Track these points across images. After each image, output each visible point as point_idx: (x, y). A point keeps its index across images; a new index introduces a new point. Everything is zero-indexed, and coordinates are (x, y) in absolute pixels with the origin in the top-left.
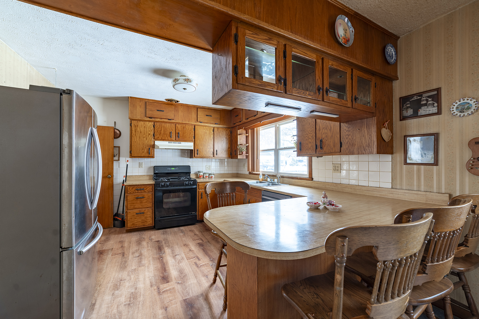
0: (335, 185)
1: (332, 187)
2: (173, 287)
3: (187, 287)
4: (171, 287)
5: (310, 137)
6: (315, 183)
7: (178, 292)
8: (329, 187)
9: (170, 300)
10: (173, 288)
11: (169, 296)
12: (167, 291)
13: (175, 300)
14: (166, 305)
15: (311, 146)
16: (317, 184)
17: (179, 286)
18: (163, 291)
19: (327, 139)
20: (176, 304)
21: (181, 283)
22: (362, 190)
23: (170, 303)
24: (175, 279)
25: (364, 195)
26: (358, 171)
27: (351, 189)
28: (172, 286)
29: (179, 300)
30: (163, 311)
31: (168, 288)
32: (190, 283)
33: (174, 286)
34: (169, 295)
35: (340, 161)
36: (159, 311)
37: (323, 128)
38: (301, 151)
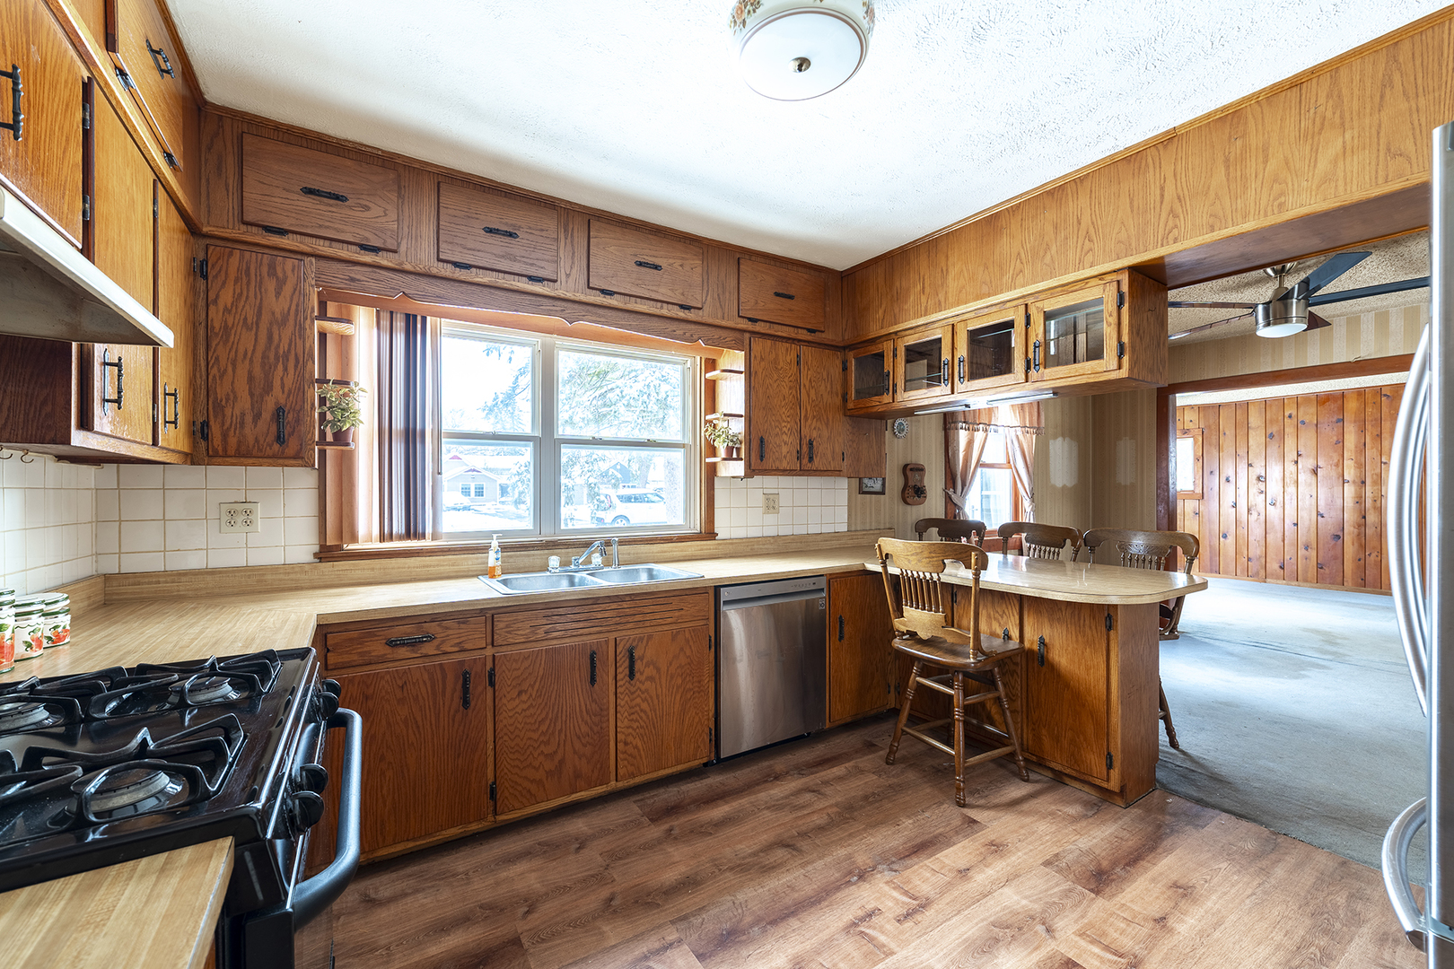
1: (766, 546)
2: (1077, 939)
3: (1047, 903)
4: (1083, 943)
5: (785, 429)
6: (725, 544)
7: (1083, 917)
8: (761, 546)
9: (1128, 925)
10: (1082, 934)
11: (1119, 932)
12: (1107, 948)
13: (1118, 912)
14: (1151, 924)
15: (788, 452)
16: (731, 546)
17: (1059, 924)
18: (1116, 958)
19: (820, 442)
20: (1124, 905)
21: (1043, 924)
23: (1136, 920)
24: (1036, 949)
26: (807, 506)
28: (1076, 942)
29: (1107, 903)
30: (1171, 922)
31: (1096, 950)
32: (1024, 902)
33: (1073, 936)
34: (1116, 935)
35: (778, 488)
36: (1183, 933)
37: (814, 417)
38: (762, 460)
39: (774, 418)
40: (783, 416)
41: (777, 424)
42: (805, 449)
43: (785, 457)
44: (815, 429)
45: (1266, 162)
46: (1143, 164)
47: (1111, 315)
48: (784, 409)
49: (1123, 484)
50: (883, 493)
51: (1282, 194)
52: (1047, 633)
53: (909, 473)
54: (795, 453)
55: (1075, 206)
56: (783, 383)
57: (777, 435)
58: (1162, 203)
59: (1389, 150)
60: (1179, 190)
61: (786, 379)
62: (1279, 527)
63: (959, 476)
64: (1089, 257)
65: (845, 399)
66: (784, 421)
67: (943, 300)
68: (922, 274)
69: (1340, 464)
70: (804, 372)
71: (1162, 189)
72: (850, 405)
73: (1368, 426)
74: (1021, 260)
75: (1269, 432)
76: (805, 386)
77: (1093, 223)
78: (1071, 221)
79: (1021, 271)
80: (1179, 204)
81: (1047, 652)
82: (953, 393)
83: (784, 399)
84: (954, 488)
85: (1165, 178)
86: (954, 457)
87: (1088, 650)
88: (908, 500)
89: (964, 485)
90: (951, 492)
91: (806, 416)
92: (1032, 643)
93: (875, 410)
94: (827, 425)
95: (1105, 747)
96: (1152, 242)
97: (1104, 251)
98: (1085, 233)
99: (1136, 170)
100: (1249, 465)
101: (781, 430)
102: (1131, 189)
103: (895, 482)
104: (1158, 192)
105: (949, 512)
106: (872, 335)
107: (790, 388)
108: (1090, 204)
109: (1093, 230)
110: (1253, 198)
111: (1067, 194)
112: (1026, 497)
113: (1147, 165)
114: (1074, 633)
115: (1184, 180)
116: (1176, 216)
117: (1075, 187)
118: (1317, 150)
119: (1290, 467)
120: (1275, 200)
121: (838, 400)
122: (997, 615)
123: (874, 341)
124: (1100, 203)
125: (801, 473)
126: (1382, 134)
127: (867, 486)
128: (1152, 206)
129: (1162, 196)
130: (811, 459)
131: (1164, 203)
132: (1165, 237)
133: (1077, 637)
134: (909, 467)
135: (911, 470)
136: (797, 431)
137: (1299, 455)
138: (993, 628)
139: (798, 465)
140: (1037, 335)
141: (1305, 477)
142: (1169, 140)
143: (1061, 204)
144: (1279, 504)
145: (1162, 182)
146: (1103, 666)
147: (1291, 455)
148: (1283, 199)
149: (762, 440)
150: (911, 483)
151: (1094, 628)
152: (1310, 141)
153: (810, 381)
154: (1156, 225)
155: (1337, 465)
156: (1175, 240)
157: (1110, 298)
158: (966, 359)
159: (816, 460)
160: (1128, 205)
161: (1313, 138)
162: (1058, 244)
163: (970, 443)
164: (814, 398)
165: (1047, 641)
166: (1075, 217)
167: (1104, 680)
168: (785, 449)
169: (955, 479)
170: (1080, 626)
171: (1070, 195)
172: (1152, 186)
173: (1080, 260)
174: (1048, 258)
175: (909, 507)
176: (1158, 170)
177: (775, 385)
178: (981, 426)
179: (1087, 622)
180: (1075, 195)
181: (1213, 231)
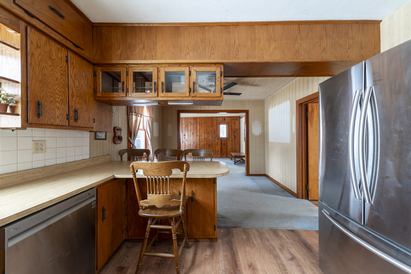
0: (41, 170)
1: (36, 175)
5: (57, 99)
15: (60, 114)
19: (82, 111)
22: (73, 166)
25: (75, 170)
26: (66, 147)
27: (63, 168)
35: (45, 137)
37: (78, 96)
38: (39, 117)
39: (49, 90)
40: (57, 91)
41: (51, 95)
42: (72, 114)
43: (58, 117)
44: (78, 103)
45: (260, 43)
46: (229, 30)
47: (218, 78)
48: (57, 86)
49: (169, 136)
50: (105, 139)
51: (263, 54)
52: (194, 189)
53: (116, 131)
54: (65, 116)
55: (209, 36)
56: (56, 70)
57: (51, 102)
58: (235, 45)
59: (283, 51)
60: (239, 43)
61: (58, 68)
62: (187, 146)
63: (133, 133)
64: (213, 56)
65: (95, 91)
66: (57, 94)
67: (154, 55)
68: (143, 40)
69: (197, 132)
70: (70, 69)
71: (235, 41)
72: (99, 95)
73: (201, 125)
74: (189, 49)
75: (186, 125)
76: (71, 76)
77: (214, 44)
78: (207, 41)
79: (189, 53)
80: (239, 47)
81: (194, 196)
82: (158, 97)
83: (57, 80)
84: (131, 137)
85: (235, 37)
86: (131, 126)
87: (208, 192)
88: (116, 142)
89: (134, 136)
90: (130, 138)
91: (72, 94)
92: (189, 194)
93: (115, 99)
94: (85, 102)
95: (214, 224)
96: (232, 57)
97: (218, 55)
98: (212, 47)
99: (227, 31)
100: (183, 132)
101: (55, 99)
102: (226, 37)
103: (110, 135)
104: (234, 41)
105: (129, 146)
106: (114, 62)
107: (61, 75)
108: (213, 37)
109: (214, 47)
110: (257, 53)
111: (206, 30)
112: (149, 140)
113: (230, 31)
114: (203, 187)
115: (240, 40)
116: (238, 51)
117: (208, 29)
118: (270, 45)
119: (189, 133)
120: (261, 55)
121: (91, 91)
122: (175, 186)
123: (114, 65)
124: (216, 38)
125: (69, 127)
126: (282, 46)
127: (98, 136)
128: (232, 45)
129: (235, 43)
130: (76, 120)
131: (235, 46)
132: (235, 57)
133: (204, 188)
134: (116, 128)
135: (117, 129)
136: (66, 102)
137: (191, 130)
138: (174, 191)
139: (67, 123)
140: (194, 80)
141: (192, 135)
142: (237, 25)
143: (203, 33)
144: (188, 141)
145: (235, 38)
146: (213, 197)
147: (189, 130)
148: (263, 56)
149: (39, 104)
150: (117, 135)
151: (210, 184)
152: (269, 42)
153: (75, 75)
154: (233, 52)
155: (196, 132)
156: (238, 59)
157: (218, 72)
158: (164, 83)
159: (79, 121)
160: (225, 42)
161: (269, 41)
162: (202, 47)
163: (136, 121)
164: (78, 85)
165: (194, 192)
166: (208, 40)
167: (213, 201)
168: (58, 112)
169: (131, 134)
170: (205, 185)
171: (207, 31)
172: (232, 38)
173: (210, 56)
174: (199, 51)
175: (115, 145)
176: (234, 34)
177: (50, 69)
178: (140, 115)
179: (208, 183)
180: (208, 32)
181: (247, 59)
